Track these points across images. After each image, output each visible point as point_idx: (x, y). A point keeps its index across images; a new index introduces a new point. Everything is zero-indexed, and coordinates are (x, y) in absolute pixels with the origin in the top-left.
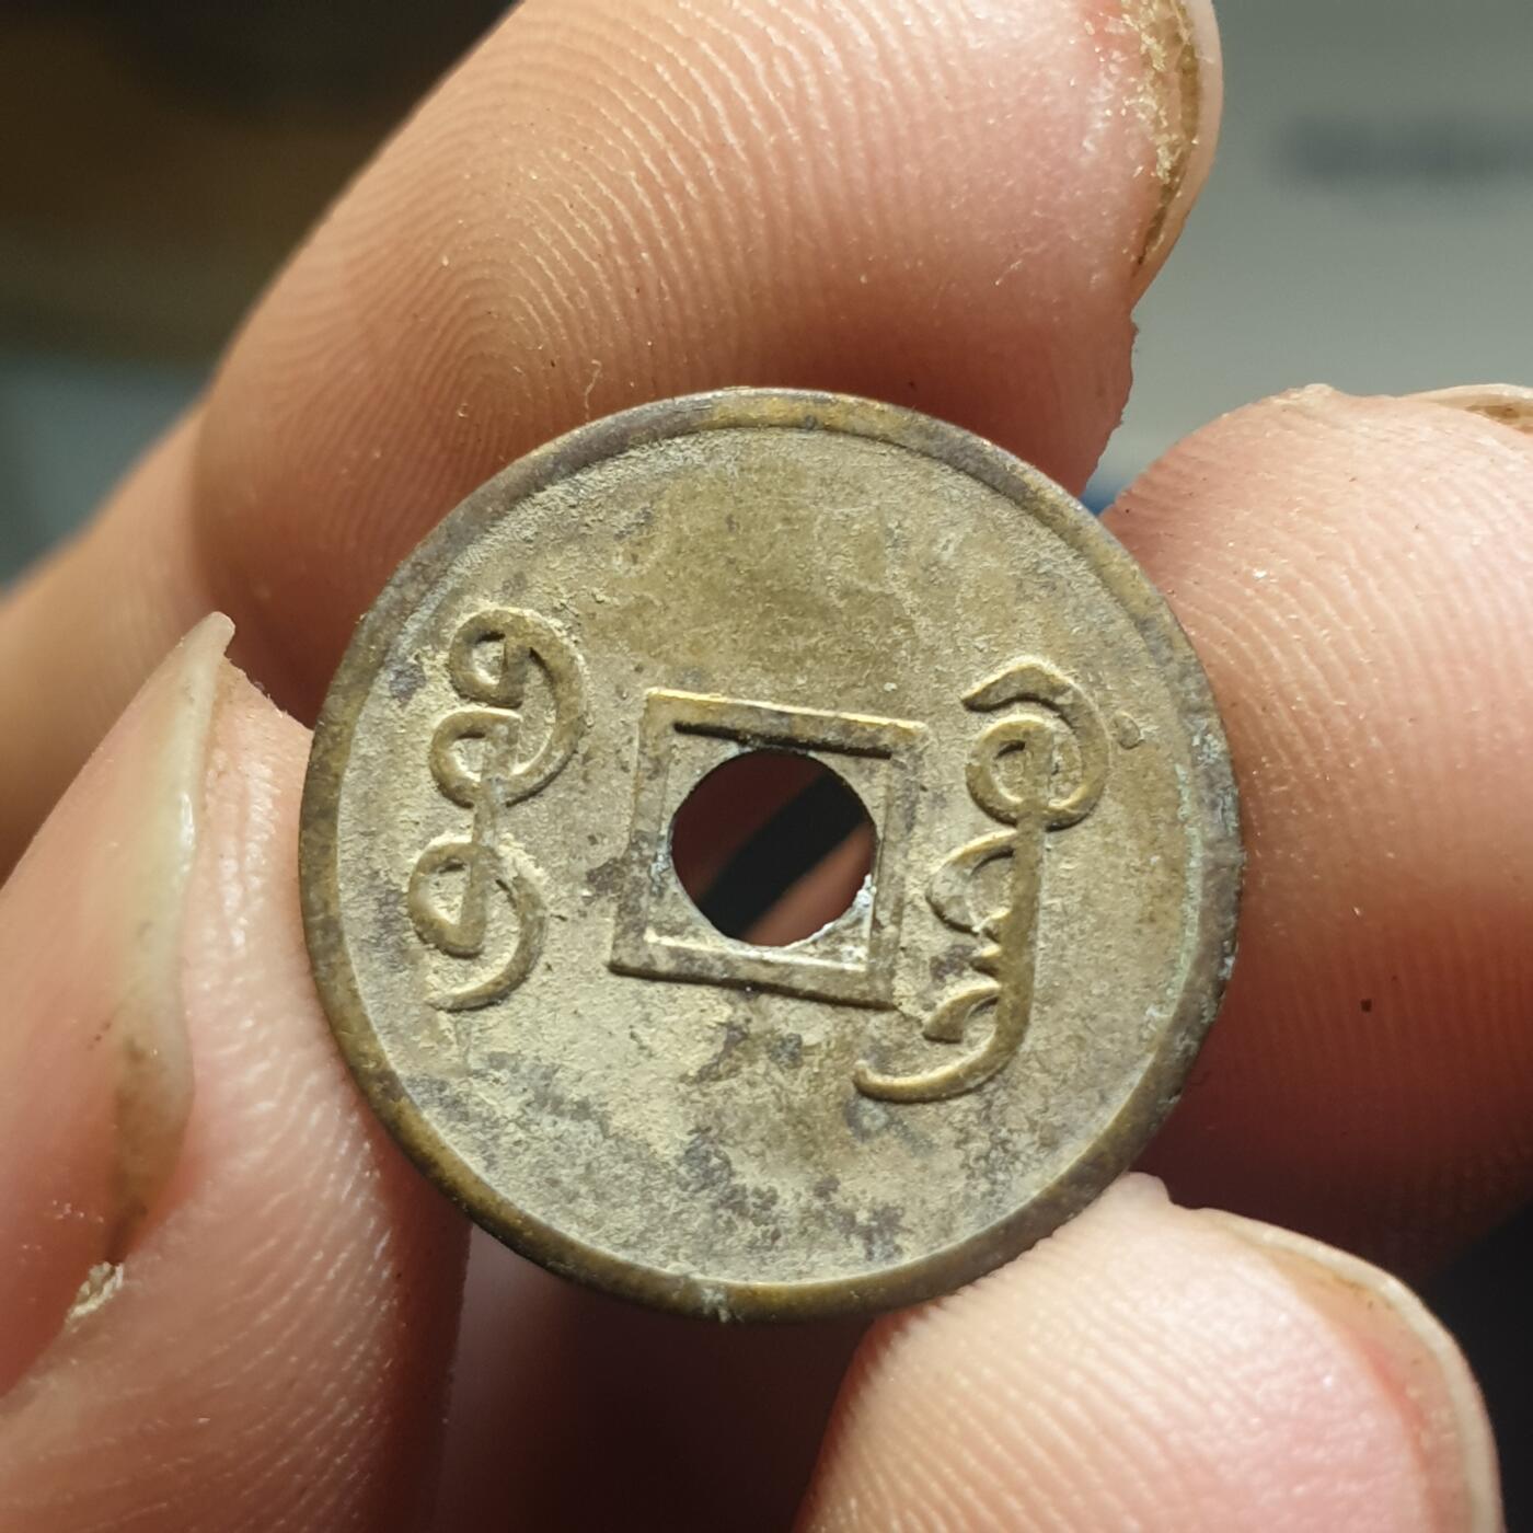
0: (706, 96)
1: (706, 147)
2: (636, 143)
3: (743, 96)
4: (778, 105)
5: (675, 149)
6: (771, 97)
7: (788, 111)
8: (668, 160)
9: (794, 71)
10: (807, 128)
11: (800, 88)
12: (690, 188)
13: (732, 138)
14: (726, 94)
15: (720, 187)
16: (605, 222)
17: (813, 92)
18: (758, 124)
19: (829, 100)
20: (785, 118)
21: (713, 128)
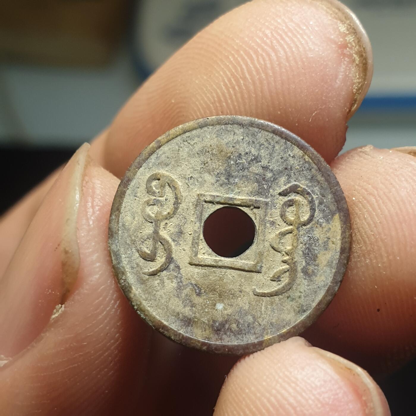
0: (242, 65)
1: (241, 78)
2: (223, 76)
3: (251, 66)
4: (259, 68)
5: (233, 78)
6: (258, 66)
7: (262, 70)
8: (231, 80)
9: (264, 60)
10: (266, 74)
11: (265, 64)
12: (236, 88)
13: (247, 76)
14: (247, 65)
15: (244, 88)
16: (215, 95)
17: (269, 65)
18: (254, 73)
19: (272, 68)
20: (261, 72)
21: (243, 73)
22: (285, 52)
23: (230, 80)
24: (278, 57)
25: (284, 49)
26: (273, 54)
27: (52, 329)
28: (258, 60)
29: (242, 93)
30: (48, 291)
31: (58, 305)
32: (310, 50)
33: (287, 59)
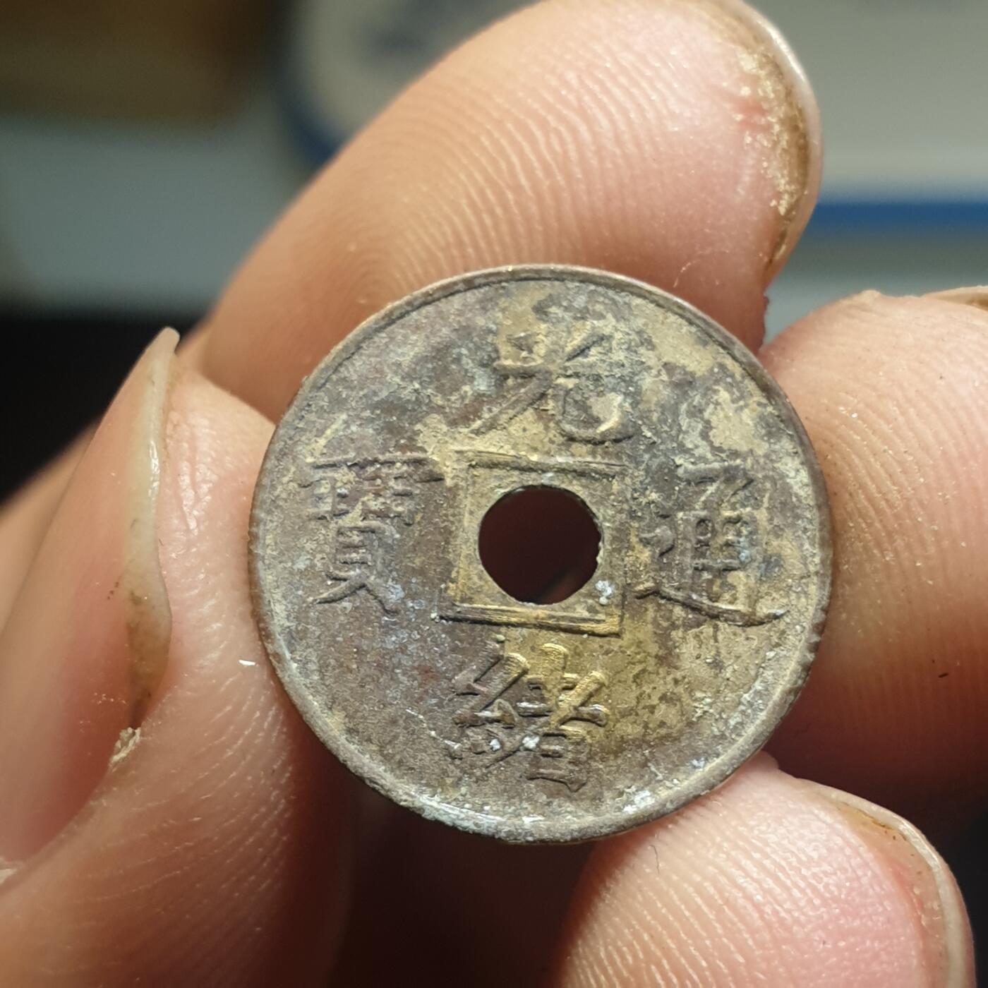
0: (510, 156)
2: (467, 183)
3: (532, 157)
4: (551, 162)
6: (548, 158)
7: (558, 167)
8: (485, 194)
9: (562, 143)
10: (569, 176)
11: (565, 152)
12: (499, 211)
13: (523, 181)
14: (521, 155)
15: (516, 211)
16: (448, 230)
17: (573, 154)
18: (540, 174)
19: (583, 160)
20: (556, 171)
21: (513, 175)
22: (612, 122)
23: (482, 193)
24: (595, 135)
25: (608, 114)
26: (583, 129)
27: (115, 789)
28: (549, 144)
29: (511, 223)
30: (99, 698)
31: (126, 729)
32: (672, 115)
33: (618, 141)
